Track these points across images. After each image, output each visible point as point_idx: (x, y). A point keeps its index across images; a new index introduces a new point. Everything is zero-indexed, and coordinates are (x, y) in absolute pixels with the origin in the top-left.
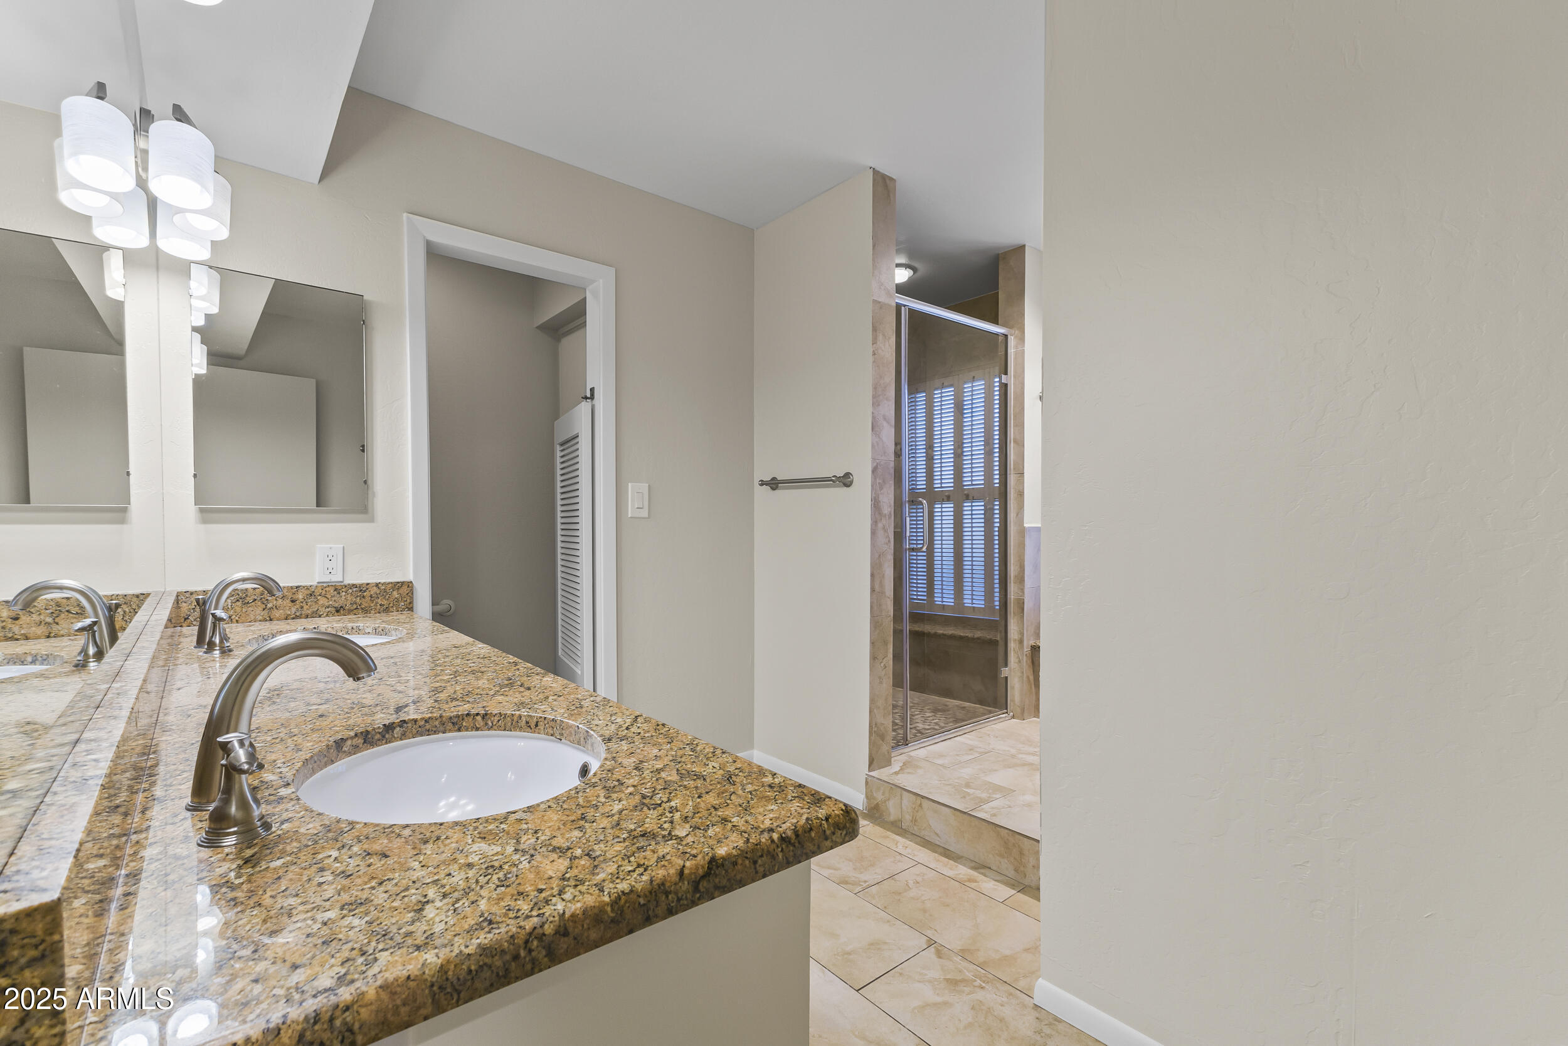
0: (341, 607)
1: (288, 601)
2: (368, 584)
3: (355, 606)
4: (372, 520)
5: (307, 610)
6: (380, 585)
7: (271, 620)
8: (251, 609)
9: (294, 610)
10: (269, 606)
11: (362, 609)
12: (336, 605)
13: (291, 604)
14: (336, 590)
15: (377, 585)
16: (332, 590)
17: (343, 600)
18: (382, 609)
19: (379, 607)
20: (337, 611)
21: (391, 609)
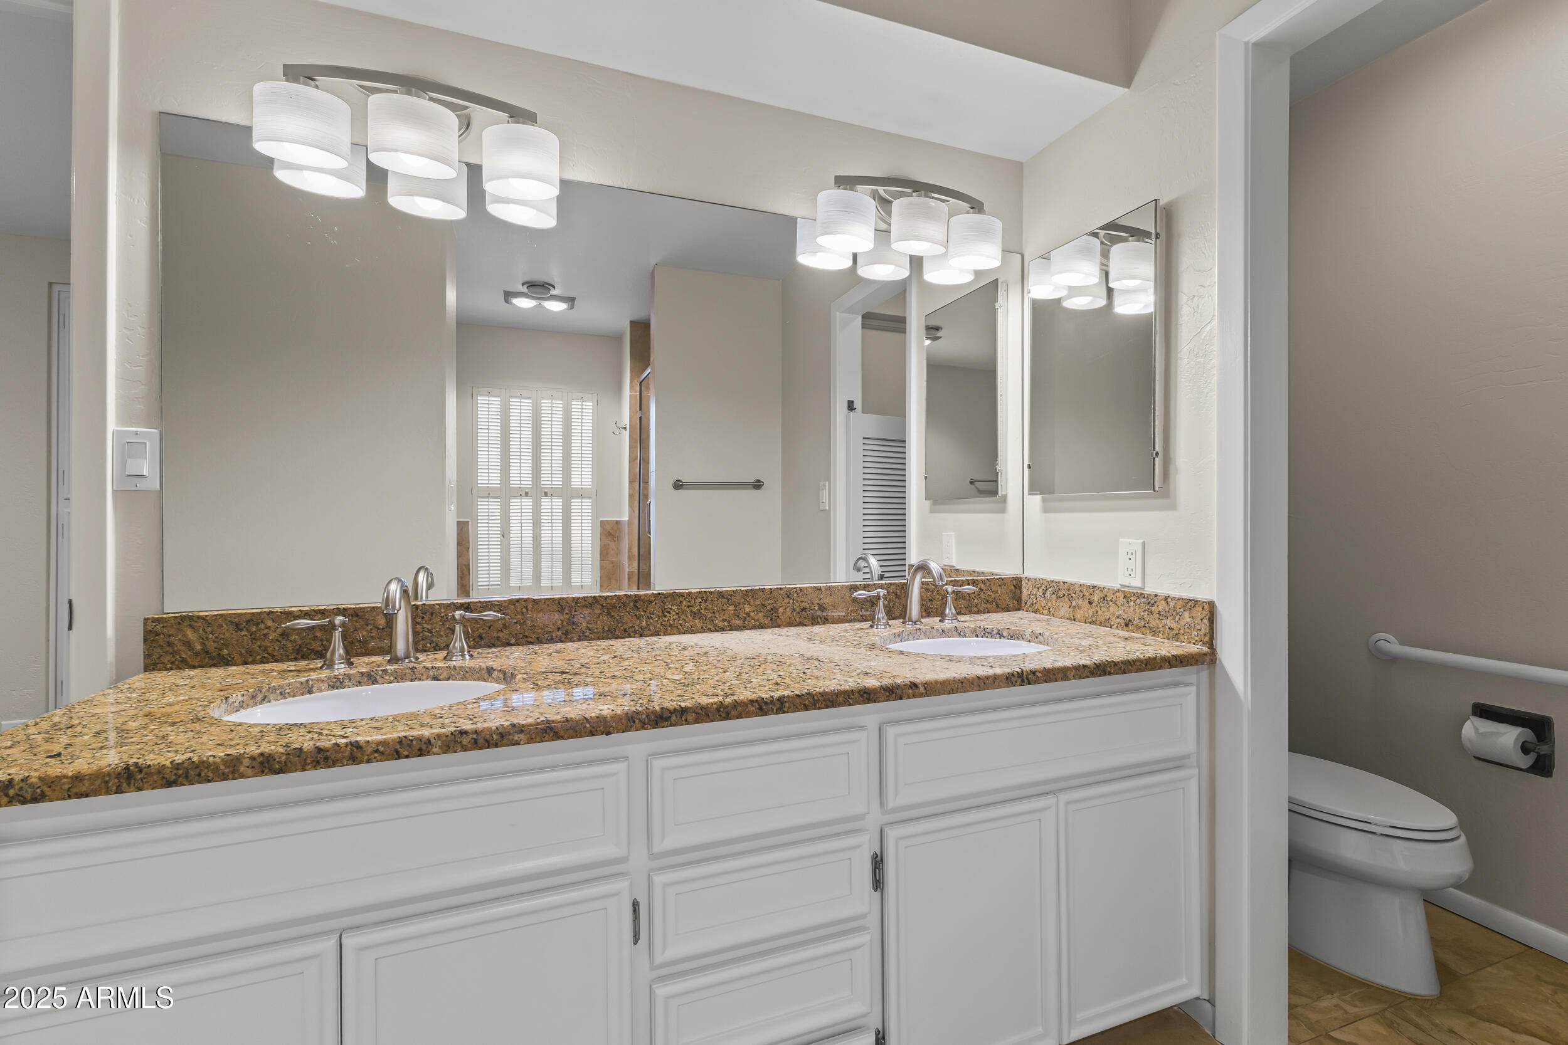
0: (1130, 620)
1: (1087, 602)
2: (1156, 596)
3: (1143, 623)
4: (1173, 507)
5: (1103, 615)
6: (1169, 600)
7: (1074, 620)
8: (1061, 604)
9: (1091, 613)
10: (1074, 604)
11: (1150, 628)
12: (1125, 617)
13: (1088, 606)
14: (1125, 597)
15: (1166, 598)
16: (1121, 595)
17: (1133, 611)
18: (1171, 635)
19: (1167, 630)
20: (1127, 625)
21: (1182, 638)
